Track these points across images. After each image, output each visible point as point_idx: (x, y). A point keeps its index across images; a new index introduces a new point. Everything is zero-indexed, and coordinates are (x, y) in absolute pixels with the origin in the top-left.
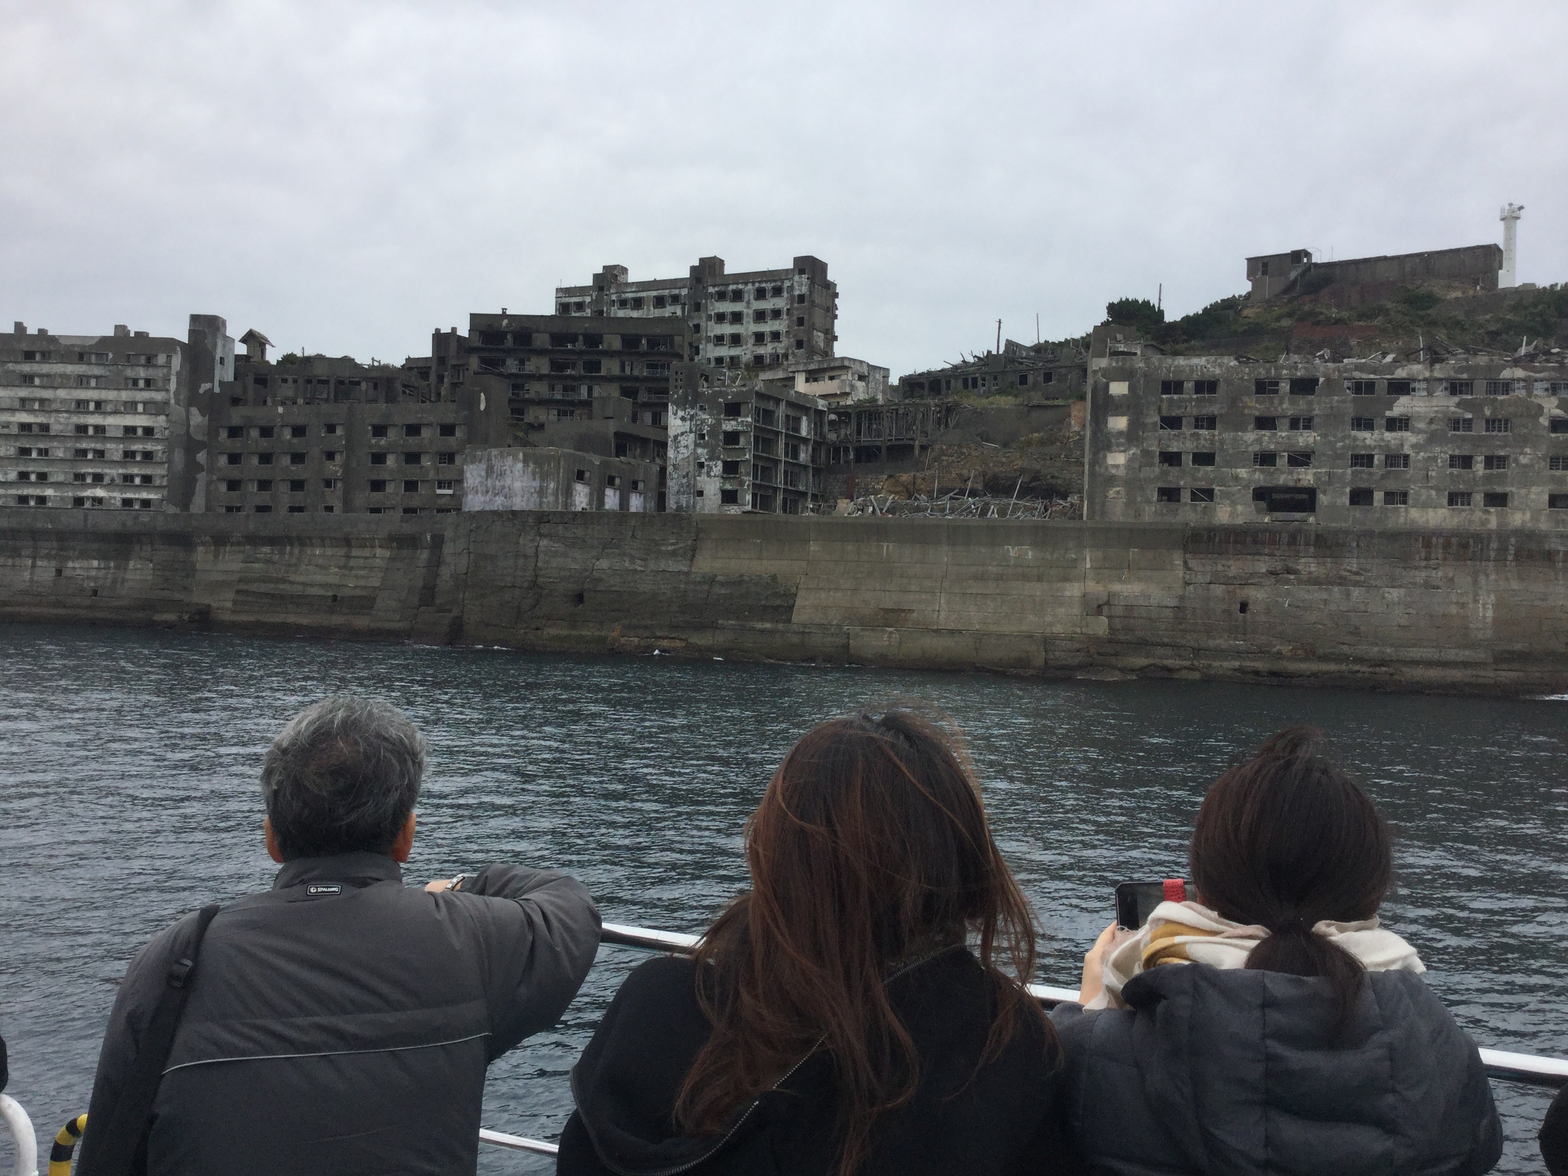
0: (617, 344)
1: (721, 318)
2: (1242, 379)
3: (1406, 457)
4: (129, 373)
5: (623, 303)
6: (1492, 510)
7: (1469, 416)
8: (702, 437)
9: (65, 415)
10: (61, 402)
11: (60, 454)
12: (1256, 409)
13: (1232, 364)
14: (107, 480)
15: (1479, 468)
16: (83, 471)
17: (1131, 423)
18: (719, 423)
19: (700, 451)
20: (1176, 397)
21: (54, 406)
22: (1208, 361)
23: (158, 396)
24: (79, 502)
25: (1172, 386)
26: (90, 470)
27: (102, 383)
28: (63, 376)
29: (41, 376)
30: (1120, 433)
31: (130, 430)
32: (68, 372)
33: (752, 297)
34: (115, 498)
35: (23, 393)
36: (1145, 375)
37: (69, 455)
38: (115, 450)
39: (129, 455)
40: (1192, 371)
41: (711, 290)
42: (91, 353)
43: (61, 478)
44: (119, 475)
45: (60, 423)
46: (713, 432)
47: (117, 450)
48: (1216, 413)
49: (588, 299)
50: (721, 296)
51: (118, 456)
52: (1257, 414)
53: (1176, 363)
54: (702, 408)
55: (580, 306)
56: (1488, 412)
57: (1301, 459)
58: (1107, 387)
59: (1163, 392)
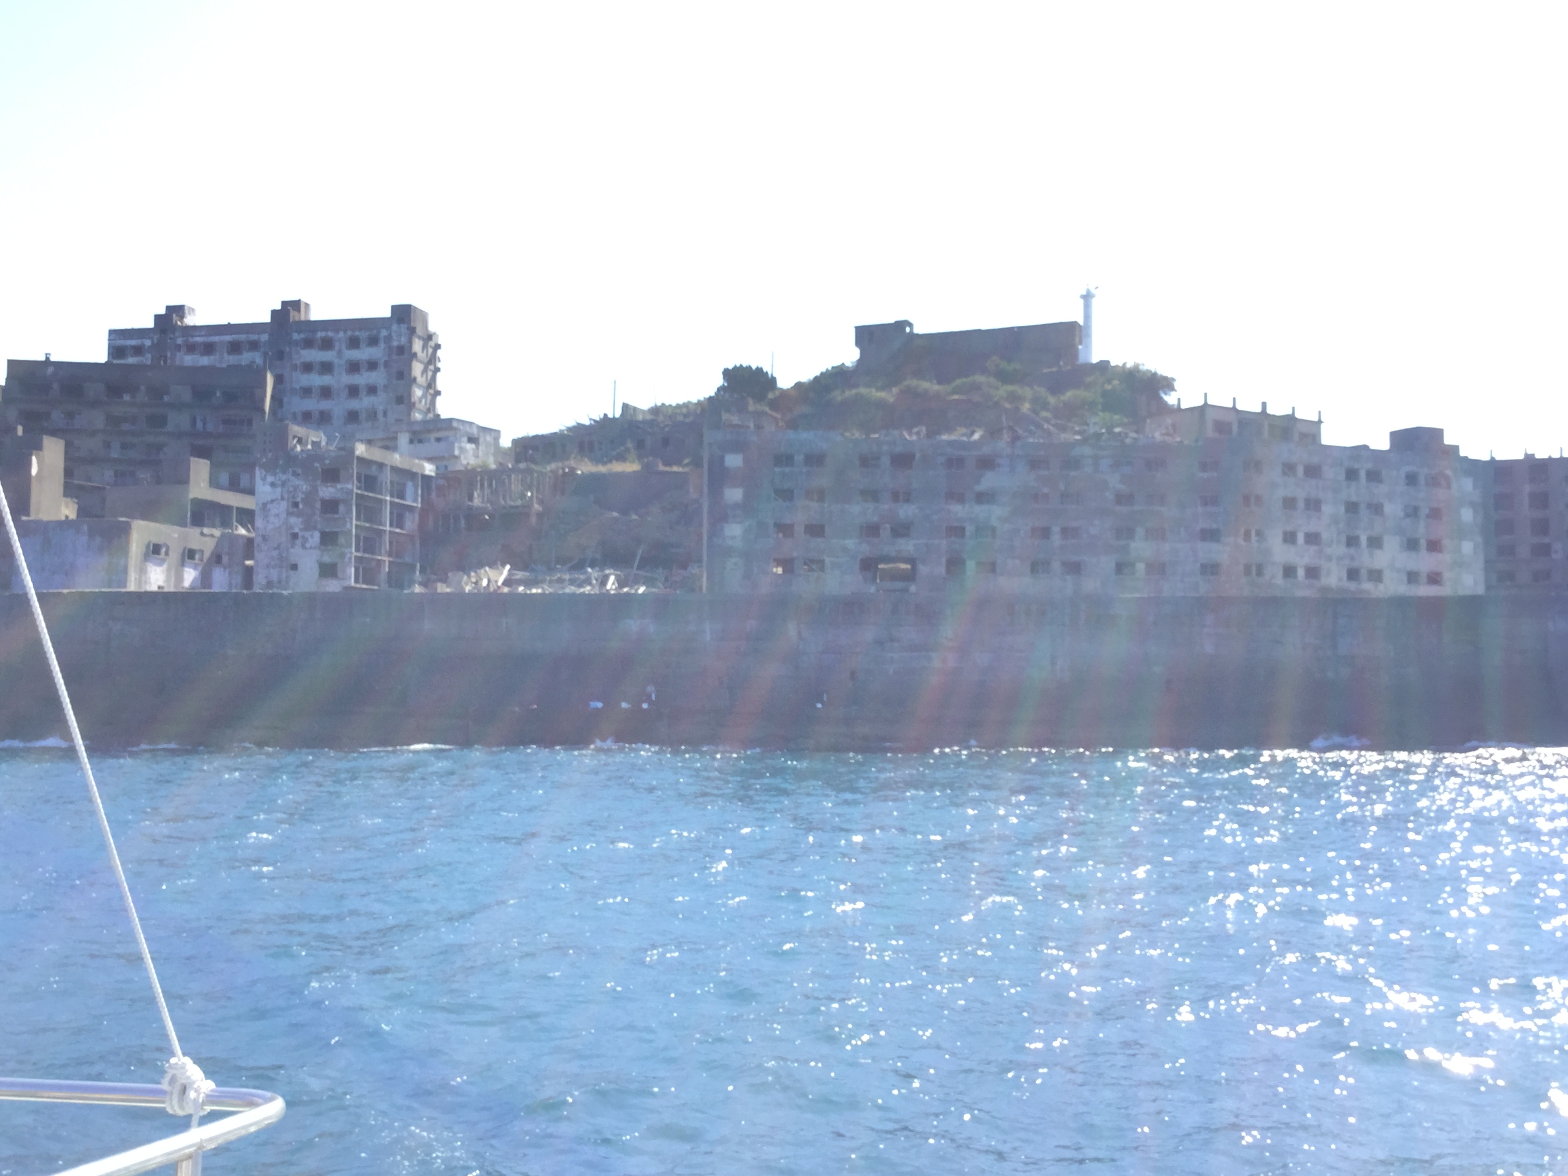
0: (187, 396)
1: (308, 367)
2: (847, 455)
3: (994, 529)
5: (191, 348)
6: (1069, 578)
7: (1046, 490)
8: (296, 505)
12: (861, 482)
13: (837, 438)
15: (1056, 539)
17: (746, 495)
18: (315, 489)
19: (293, 520)
20: (787, 470)
22: (815, 436)
25: (784, 459)
30: (736, 505)
33: (344, 347)
36: (759, 448)
40: (801, 444)
41: (295, 336)
46: (309, 498)
48: (825, 485)
49: (148, 343)
50: (309, 343)
52: (862, 486)
53: (786, 437)
54: (295, 474)
55: (138, 350)
56: (1062, 487)
57: (902, 530)
58: (722, 459)
59: (776, 465)
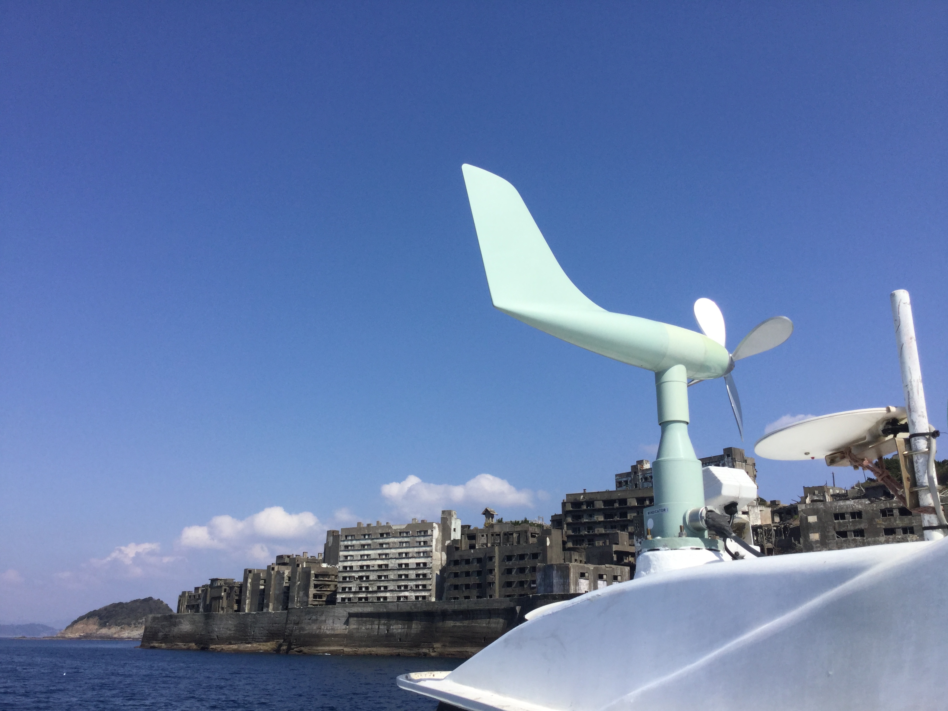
0: (634, 503)
2: (873, 510)
4: (418, 539)
9: (395, 560)
10: (392, 554)
11: (392, 577)
12: (883, 525)
13: (867, 503)
14: (409, 588)
16: (400, 584)
17: (821, 536)
20: (841, 521)
21: (390, 556)
22: (854, 502)
23: (428, 549)
24: (399, 598)
25: (839, 516)
26: (403, 584)
27: (409, 545)
28: (394, 543)
29: (386, 544)
30: (817, 542)
31: (418, 564)
32: (396, 541)
34: (412, 596)
35: (379, 552)
36: (825, 511)
37: (396, 577)
38: (412, 574)
39: (418, 575)
40: (847, 508)
42: (403, 532)
43: (392, 588)
44: (414, 585)
45: (393, 563)
47: (413, 574)
48: (863, 528)
51: (414, 577)
52: (884, 527)
53: (839, 504)
55: (627, 482)
58: (807, 519)
59: (836, 519)
